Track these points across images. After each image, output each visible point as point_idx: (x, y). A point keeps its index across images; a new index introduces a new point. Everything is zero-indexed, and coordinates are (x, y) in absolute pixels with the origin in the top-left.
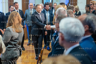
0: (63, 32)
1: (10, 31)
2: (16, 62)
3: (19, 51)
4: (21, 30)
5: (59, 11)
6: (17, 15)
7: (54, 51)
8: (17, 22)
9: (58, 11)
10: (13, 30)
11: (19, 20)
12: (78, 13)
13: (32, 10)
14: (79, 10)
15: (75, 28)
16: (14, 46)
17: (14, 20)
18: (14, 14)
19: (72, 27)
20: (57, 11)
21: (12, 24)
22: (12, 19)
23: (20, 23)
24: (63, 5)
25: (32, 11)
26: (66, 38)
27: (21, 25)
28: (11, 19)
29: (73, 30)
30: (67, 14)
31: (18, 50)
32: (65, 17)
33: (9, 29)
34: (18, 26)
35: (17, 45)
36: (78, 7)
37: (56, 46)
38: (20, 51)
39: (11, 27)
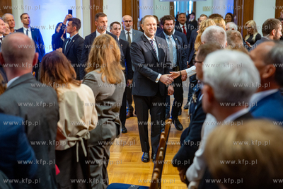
0: (212, 84)
1: (95, 81)
2: (108, 150)
3: (115, 125)
4: (120, 78)
5: (210, 34)
6: (111, 42)
7: (193, 126)
8: (111, 58)
9: (207, 34)
10: (101, 78)
11: (115, 53)
12: (254, 38)
13: (131, 31)
14: (256, 31)
15: (239, 73)
16: (104, 115)
17: (103, 54)
18: (104, 40)
19: (233, 70)
20: (204, 33)
21: (100, 64)
22: (99, 53)
23: (117, 60)
24: (217, 20)
25: (131, 35)
26: (218, 95)
27: (119, 65)
28: (97, 51)
29: (236, 77)
30: (228, 40)
31: (113, 123)
32: (219, 48)
33: (92, 76)
34: (114, 69)
35: (110, 112)
36: (255, 23)
37: (197, 115)
38: (118, 126)
39: (98, 70)
